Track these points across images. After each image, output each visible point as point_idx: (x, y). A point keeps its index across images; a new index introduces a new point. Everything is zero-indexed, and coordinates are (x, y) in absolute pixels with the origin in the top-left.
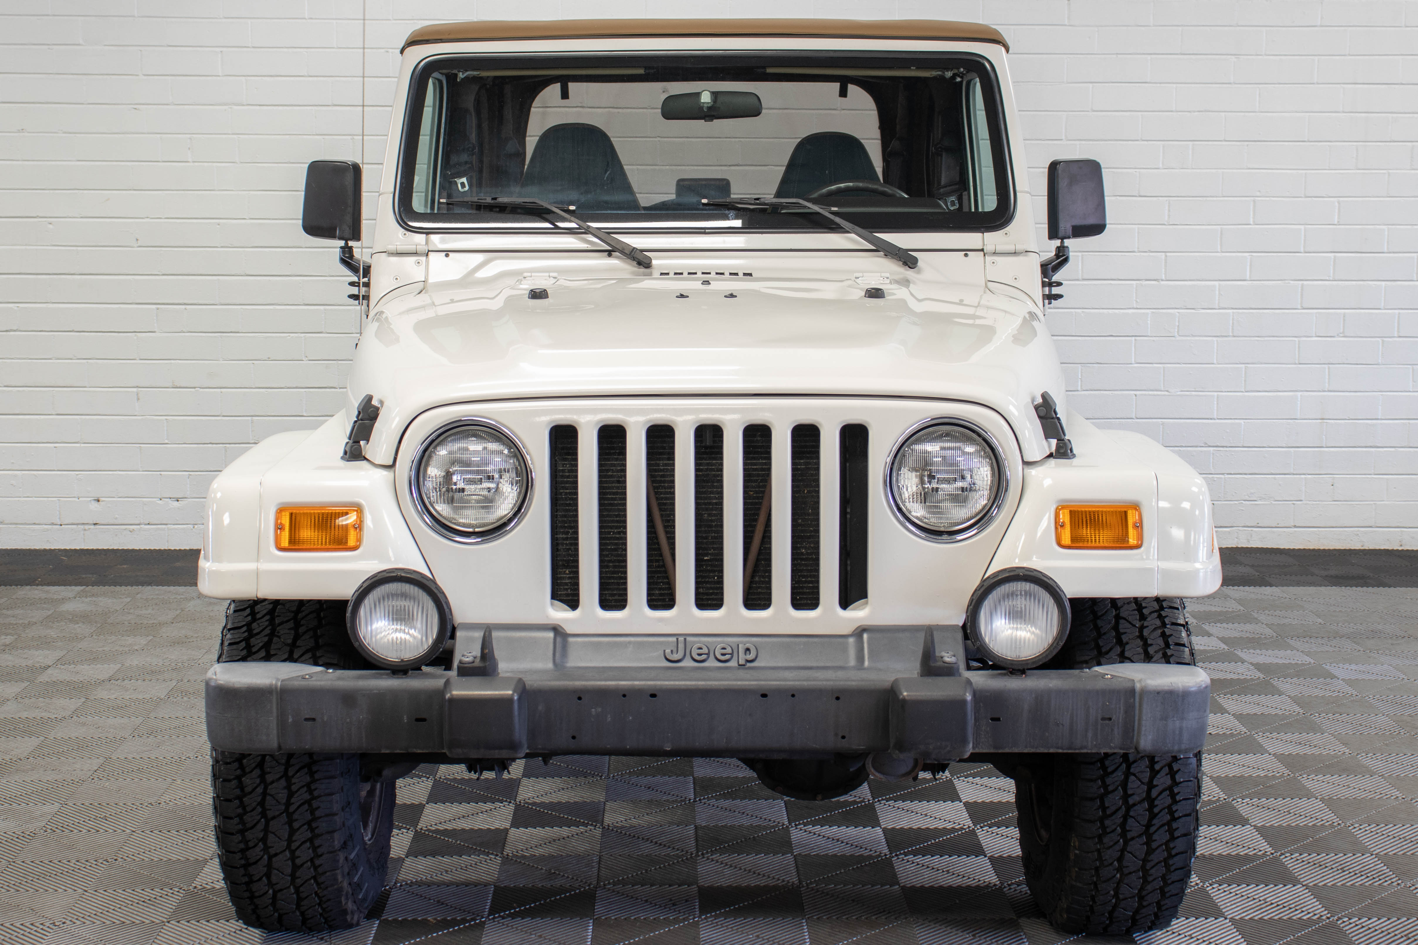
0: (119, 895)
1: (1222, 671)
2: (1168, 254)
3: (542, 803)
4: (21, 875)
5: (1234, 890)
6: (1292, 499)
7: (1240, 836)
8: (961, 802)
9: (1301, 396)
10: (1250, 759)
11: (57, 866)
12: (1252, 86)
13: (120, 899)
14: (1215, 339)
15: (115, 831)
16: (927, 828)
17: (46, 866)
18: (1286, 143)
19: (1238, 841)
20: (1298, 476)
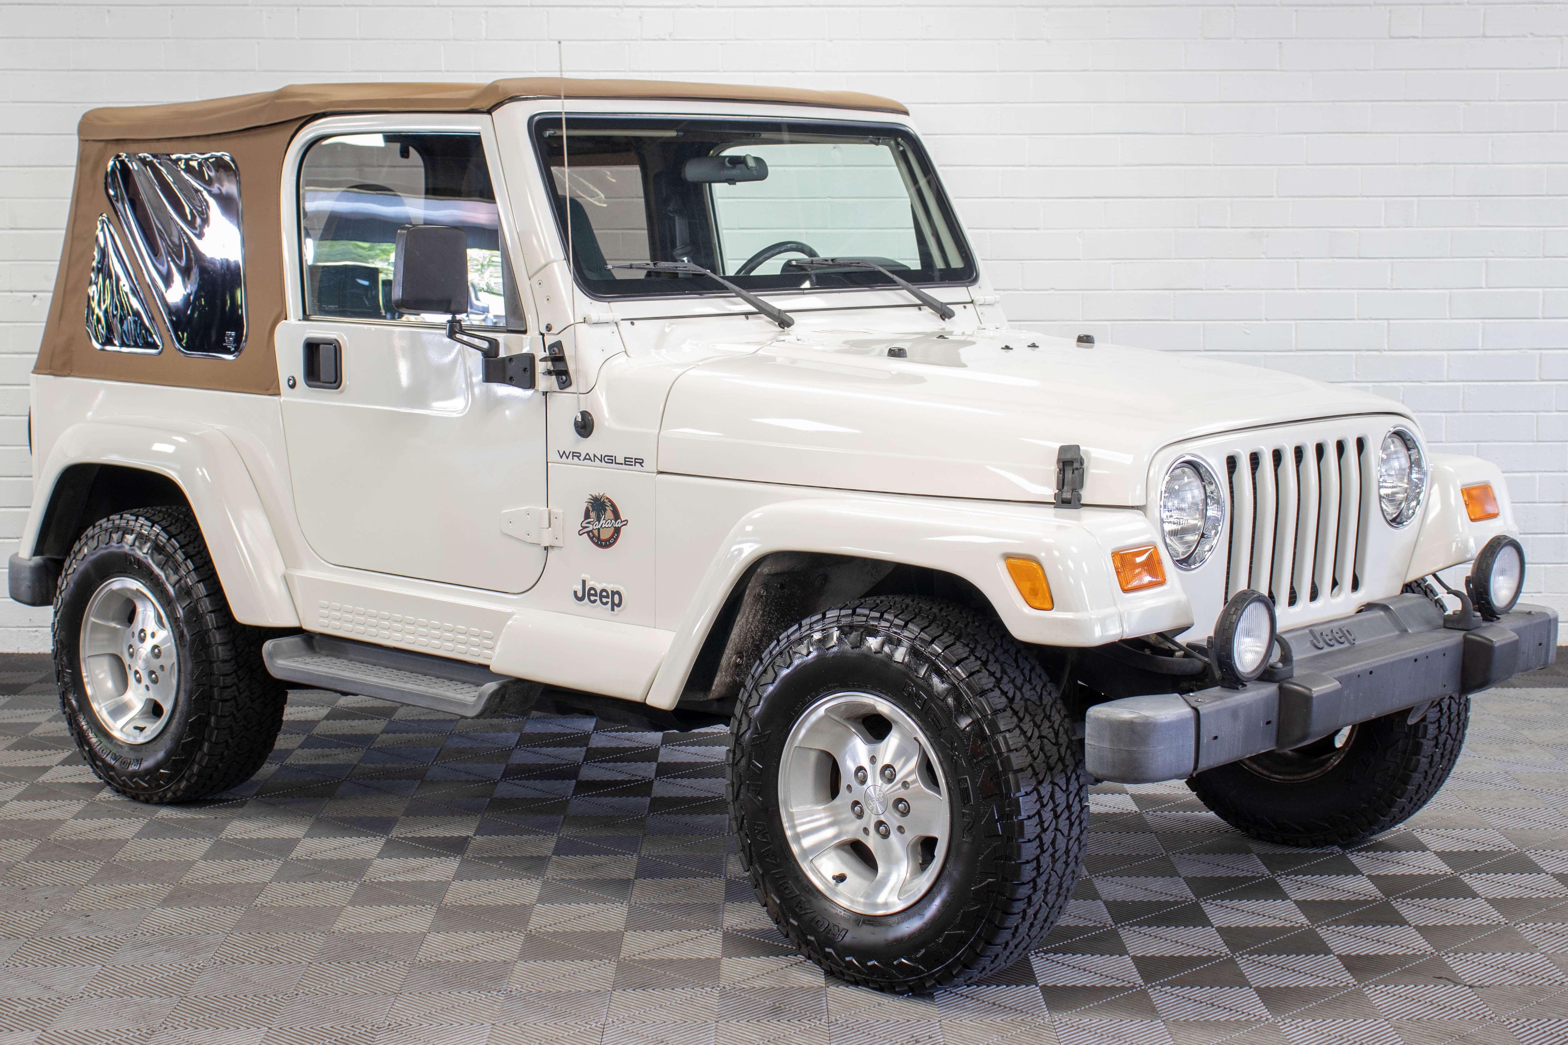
0: (307, 1032)
1: (1476, 781)
2: (1391, 322)
3: (752, 930)
4: (197, 1011)
5: (1535, 1025)
6: (1530, 591)
7: (1531, 965)
8: (1213, 927)
9: (1540, 477)
10: (1526, 879)
11: (234, 1001)
12: (1484, 135)
13: (309, 1037)
14: (1444, 415)
15: (291, 963)
16: (1181, 956)
17: (221, 1001)
18: (1523, 198)
19: (1530, 969)
20: (1537, 566)
